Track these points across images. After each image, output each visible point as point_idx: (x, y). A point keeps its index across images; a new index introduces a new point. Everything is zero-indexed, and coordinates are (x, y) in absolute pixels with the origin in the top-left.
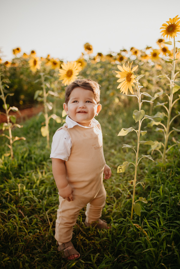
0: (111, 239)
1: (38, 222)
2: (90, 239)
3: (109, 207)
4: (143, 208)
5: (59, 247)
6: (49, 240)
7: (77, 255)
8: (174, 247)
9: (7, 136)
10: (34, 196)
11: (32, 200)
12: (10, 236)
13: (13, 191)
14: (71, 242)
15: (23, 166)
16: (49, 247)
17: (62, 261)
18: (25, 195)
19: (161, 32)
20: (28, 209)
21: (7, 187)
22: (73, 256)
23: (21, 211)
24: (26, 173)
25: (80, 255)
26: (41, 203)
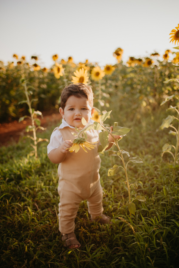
0: (110, 234)
1: (49, 215)
2: (91, 232)
3: (115, 205)
4: (146, 207)
5: (63, 237)
6: (55, 231)
7: (78, 246)
9: (32, 138)
10: (50, 192)
11: (47, 196)
12: (23, 225)
13: (32, 187)
15: (46, 165)
16: (55, 237)
17: (63, 249)
18: (42, 190)
20: (43, 203)
21: (27, 183)
22: (74, 245)
23: (37, 204)
24: (47, 172)
25: (80, 246)
26: (55, 199)
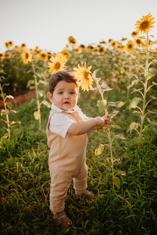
0: (98, 208)
1: (35, 195)
2: (80, 208)
3: (95, 180)
4: (125, 181)
5: (54, 216)
6: (45, 210)
7: (69, 223)
8: (152, 213)
9: (5, 121)
10: (31, 172)
11: (29, 176)
12: (11, 207)
13: (12, 168)
14: (64, 212)
15: (20, 146)
16: (46, 216)
17: (57, 228)
18: (22, 172)
19: (136, 28)
20: (26, 183)
21: (6, 165)
22: (66, 223)
23: (20, 185)
24: (22, 153)
25: (72, 222)
26: (37, 179)
